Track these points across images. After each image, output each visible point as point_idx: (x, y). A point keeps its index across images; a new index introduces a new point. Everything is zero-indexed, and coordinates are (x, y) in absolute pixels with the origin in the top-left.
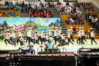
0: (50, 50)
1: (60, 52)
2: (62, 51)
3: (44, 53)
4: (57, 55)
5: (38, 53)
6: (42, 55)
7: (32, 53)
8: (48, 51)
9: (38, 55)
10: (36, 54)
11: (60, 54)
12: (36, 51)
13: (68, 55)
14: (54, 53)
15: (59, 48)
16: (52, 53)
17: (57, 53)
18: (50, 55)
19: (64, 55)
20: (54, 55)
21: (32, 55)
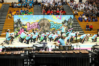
0: (64, 47)
1: (73, 49)
2: (75, 48)
3: (57, 50)
4: (71, 52)
5: (52, 50)
6: (56, 52)
7: (46, 50)
8: (62, 48)
9: (53, 52)
10: (50, 51)
11: (74, 51)
12: (50, 48)
13: (82, 52)
14: (68, 50)
15: (73, 45)
17: (70, 50)
18: (64, 52)
19: (78, 52)
20: (68, 52)
21: (46, 52)
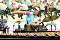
0: (32, 27)
1: (46, 31)
2: (49, 28)
4: (43, 34)
5: (14, 32)
6: (19, 34)
7: (4, 32)
8: (29, 29)
9: (15, 34)
10: (11, 33)
12: (11, 29)
14: (38, 32)
16: (35, 32)
17: (42, 32)
18: (32, 34)
19: (53, 34)
20: (38, 34)
21: (5, 34)
